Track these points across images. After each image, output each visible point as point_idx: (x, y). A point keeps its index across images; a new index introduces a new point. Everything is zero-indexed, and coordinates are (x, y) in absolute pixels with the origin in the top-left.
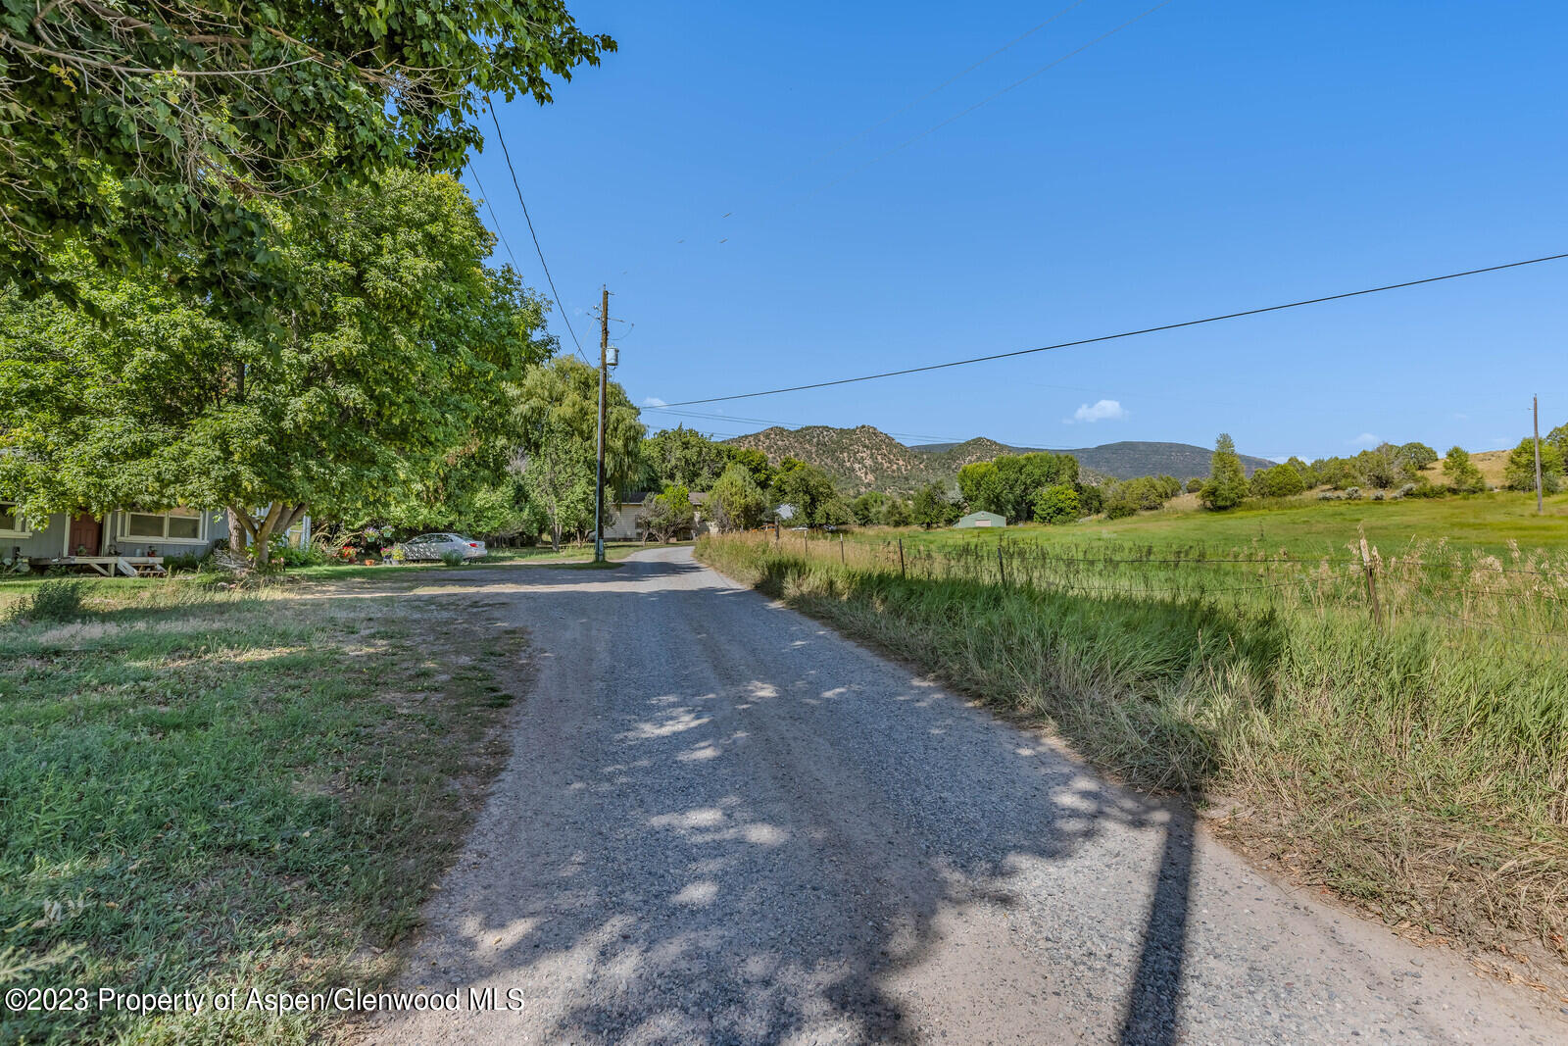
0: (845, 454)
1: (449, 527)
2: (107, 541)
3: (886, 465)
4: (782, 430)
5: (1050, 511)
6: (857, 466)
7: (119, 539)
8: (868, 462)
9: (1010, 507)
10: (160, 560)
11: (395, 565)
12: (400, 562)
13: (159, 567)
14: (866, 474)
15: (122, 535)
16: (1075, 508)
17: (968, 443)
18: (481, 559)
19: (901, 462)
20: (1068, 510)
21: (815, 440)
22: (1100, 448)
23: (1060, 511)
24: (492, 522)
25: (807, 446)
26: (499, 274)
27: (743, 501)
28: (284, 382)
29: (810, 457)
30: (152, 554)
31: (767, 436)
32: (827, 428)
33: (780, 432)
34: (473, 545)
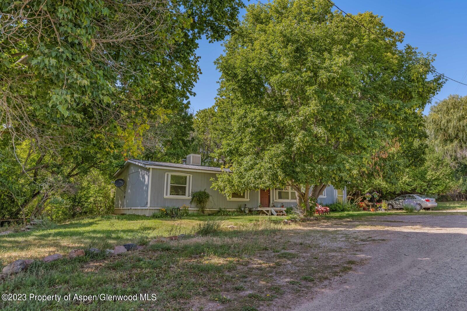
1: (414, 191)
2: (271, 202)
7: (275, 201)
10: (285, 209)
11: (383, 211)
12: (386, 210)
13: (284, 212)
15: (276, 199)
18: (433, 208)
24: (438, 187)
26: (404, 51)
28: (293, 131)
30: (282, 207)
34: (427, 201)
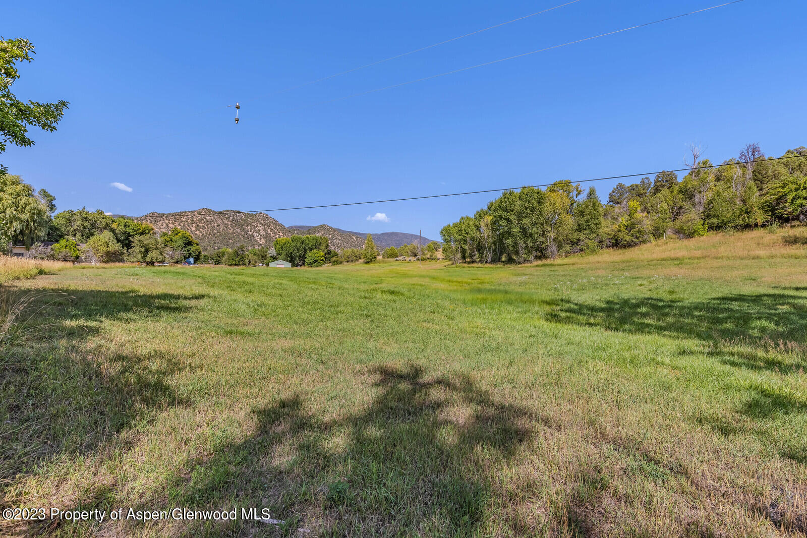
0: (249, 227)
3: (272, 235)
4: (210, 211)
5: (312, 261)
6: (255, 234)
8: (262, 233)
9: (297, 259)
14: (261, 239)
16: (323, 260)
17: (318, 227)
19: (281, 234)
20: (319, 261)
21: (231, 218)
22: (383, 234)
23: (316, 261)
25: (226, 221)
27: (105, 249)
29: (227, 228)
31: (200, 213)
32: (239, 212)
33: (209, 212)
